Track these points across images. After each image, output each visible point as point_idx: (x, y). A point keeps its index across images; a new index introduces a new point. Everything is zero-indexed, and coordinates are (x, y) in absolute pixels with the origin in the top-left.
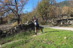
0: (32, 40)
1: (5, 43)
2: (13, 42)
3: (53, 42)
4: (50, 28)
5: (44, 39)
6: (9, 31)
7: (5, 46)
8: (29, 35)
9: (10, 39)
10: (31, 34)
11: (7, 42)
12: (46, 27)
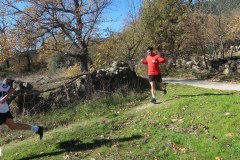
0: (135, 120)
1: (52, 128)
2: (76, 125)
3: (207, 128)
4: (188, 84)
5: (173, 120)
6: (58, 93)
7: (51, 137)
8: (121, 107)
9: (63, 117)
10: (128, 104)
11: (57, 126)
12: (174, 83)
